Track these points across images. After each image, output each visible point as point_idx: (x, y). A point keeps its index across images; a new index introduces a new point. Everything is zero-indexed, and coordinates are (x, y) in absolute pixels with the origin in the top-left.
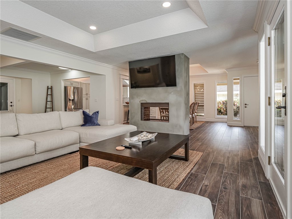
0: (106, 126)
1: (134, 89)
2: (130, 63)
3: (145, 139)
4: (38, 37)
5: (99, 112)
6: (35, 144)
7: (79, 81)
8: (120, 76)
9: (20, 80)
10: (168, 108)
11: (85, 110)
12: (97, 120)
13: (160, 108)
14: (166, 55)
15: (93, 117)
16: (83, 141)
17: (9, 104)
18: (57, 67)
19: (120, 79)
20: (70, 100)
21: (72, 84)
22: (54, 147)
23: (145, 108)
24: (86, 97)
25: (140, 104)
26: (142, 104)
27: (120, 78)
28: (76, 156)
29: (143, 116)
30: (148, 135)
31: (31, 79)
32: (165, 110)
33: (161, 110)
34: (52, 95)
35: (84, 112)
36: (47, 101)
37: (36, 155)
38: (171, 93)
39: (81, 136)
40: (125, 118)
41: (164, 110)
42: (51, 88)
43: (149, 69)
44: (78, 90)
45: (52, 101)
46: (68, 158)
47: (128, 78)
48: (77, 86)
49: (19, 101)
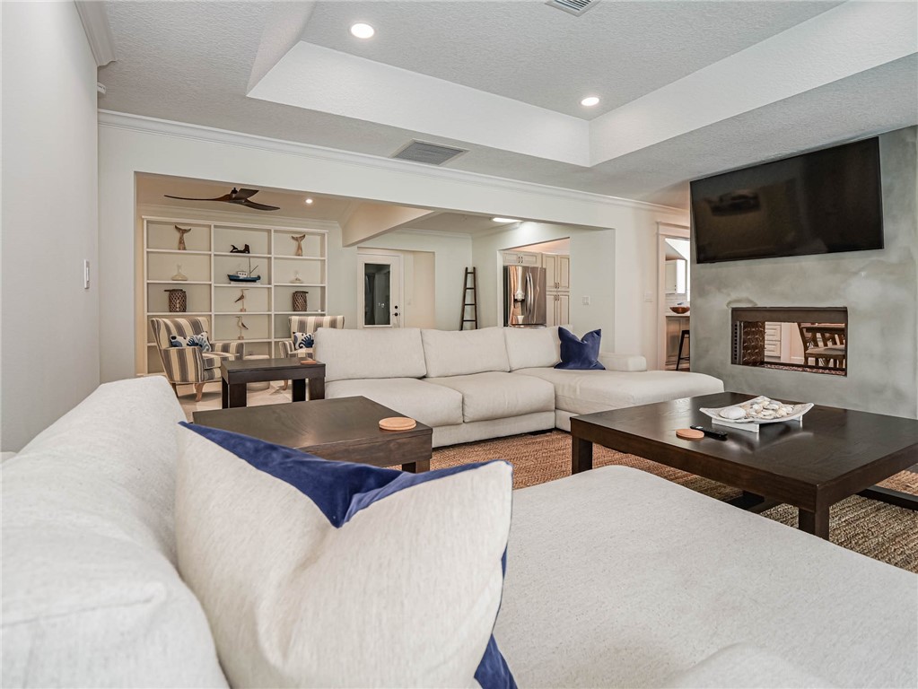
0: (623, 371)
1: (708, 264)
2: (695, 185)
3: (768, 417)
4: (459, 151)
5: (602, 333)
6: (463, 399)
7: (538, 252)
8: (658, 229)
9: (410, 257)
10: (843, 325)
11: (564, 327)
12: (596, 353)
13: (803, 325)
14: (838, 142)
15: (586, 345)
16: (565, 406)
17: (393, 311)
18: (490, 217)
19: (658, 237)
20: (515, 301)
21: (520, 259)
22: (500, 411)
23: (748, 324)
24: (555, 293)
25: (730, 311)
26: (734, 310)
27: (658, 234)
28: (548, 441)
29: (740, 351)
30: (777, 407)
31: (434, 253)
32: (823, 336)
33: (809, 335)
34: (474, 288)
35: (561, 330)
36: (464, 305)
37: (464, 424)
38: (856, 273)
39: (560, 393)
40: (669, 356)
41: (819, 335)
42: (474, 273)
43: (756, 197)
44: (534, 275)
45: (475, 304)
46: (530, 444)
47: (687, 233)
48: (533, 266)
49: (409, 304)
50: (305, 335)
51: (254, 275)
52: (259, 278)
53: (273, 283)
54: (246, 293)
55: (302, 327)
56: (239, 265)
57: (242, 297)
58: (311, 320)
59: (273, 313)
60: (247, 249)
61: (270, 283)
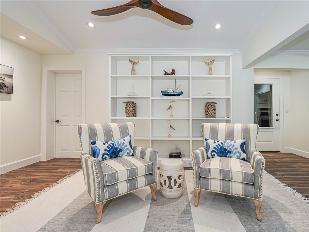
17: (274, 117)
49: (287, 112)
50: (217, 143)
51: (179, 91)
52: (182, 93)
53: (191, 97)
54: (174, 104)
55: (214, 133)
56: (169, 85)
57: (170, 107)
58: (222, 127)
59: (191, 118)
60: (173, 73)
61: (189, 97)
